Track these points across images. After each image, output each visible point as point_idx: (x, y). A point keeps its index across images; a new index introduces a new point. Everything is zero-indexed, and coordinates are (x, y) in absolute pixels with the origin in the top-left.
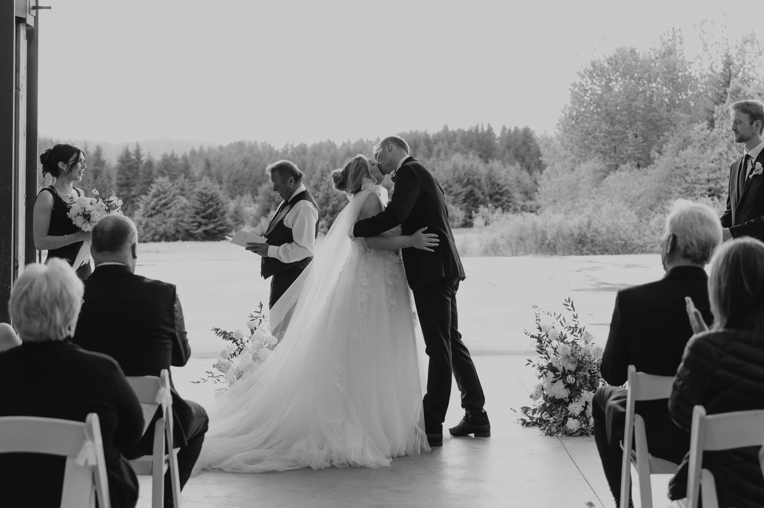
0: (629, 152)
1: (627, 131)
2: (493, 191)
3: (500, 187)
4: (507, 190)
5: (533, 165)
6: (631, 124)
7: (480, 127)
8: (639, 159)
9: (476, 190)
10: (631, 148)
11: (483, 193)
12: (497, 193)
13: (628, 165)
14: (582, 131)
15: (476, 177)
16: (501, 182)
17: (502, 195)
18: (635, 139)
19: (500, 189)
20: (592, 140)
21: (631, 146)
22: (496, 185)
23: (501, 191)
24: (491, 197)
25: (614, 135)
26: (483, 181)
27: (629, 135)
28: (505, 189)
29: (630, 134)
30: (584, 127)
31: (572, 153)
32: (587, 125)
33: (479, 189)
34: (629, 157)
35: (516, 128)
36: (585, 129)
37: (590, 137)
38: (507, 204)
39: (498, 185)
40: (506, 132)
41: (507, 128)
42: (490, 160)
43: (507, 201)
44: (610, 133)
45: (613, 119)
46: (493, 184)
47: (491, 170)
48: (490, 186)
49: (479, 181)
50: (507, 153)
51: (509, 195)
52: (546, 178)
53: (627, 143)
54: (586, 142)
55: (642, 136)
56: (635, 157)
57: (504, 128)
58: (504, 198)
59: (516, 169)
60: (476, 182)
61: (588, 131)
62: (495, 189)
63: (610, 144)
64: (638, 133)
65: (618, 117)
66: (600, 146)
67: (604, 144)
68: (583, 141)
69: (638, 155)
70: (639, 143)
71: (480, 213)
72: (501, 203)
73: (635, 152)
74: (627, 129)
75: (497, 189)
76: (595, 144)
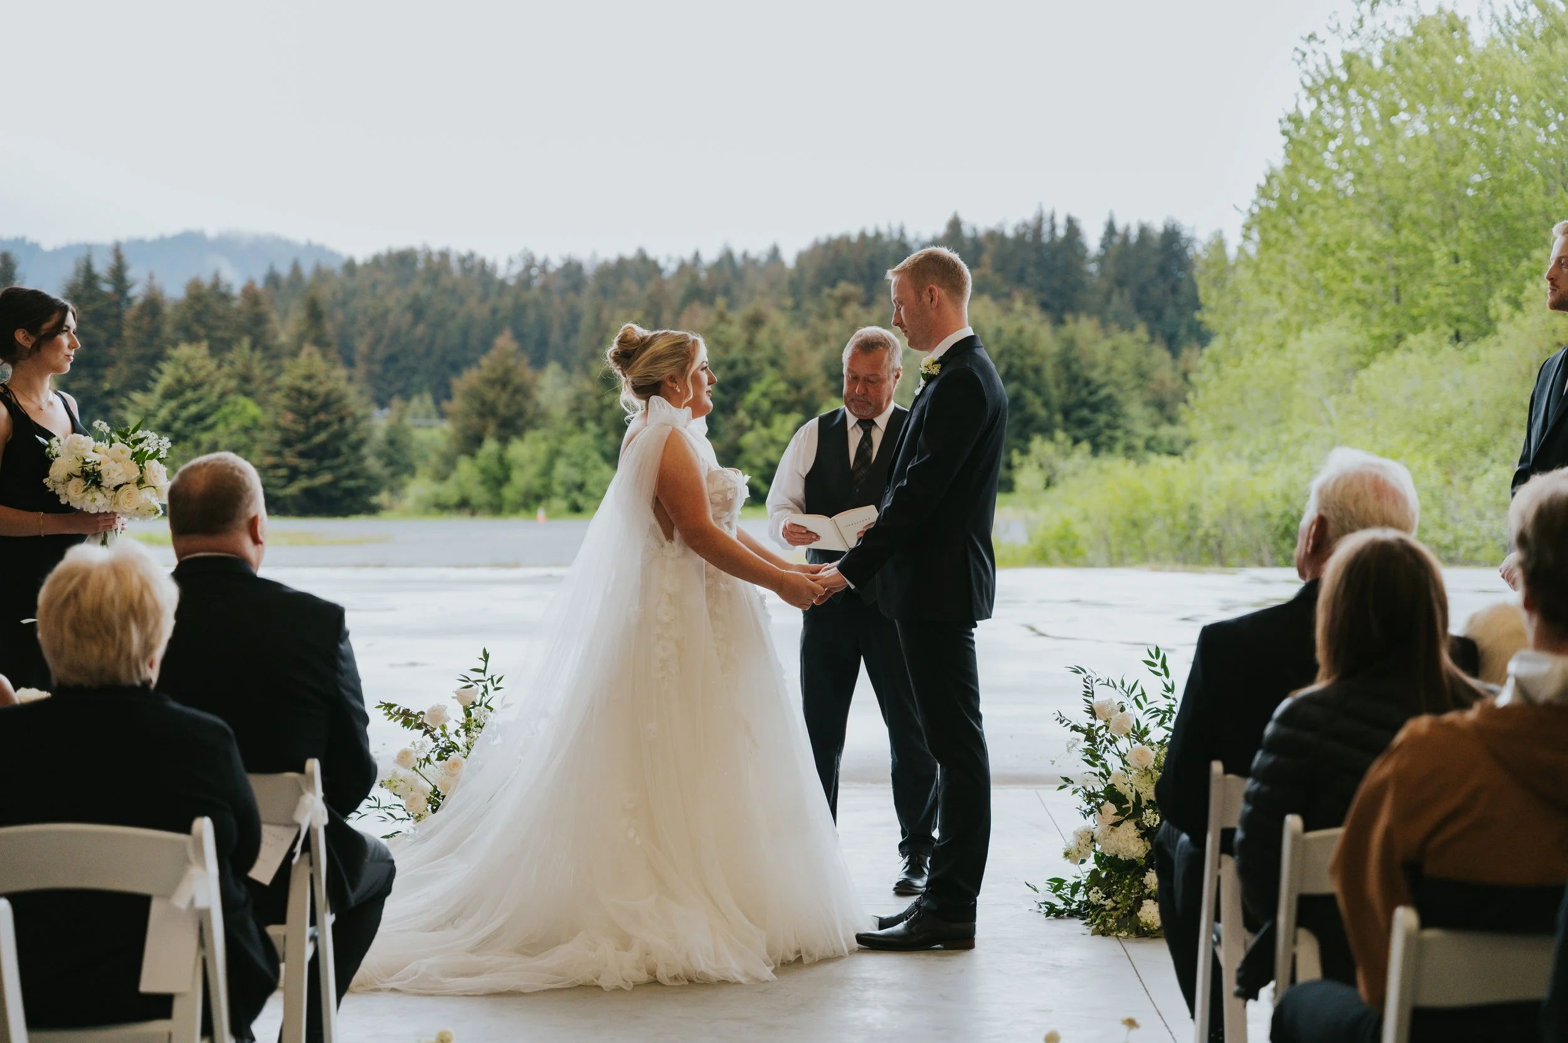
0: (1434, 302)
1: (1431, 246)
2: (1072, 399)
3: (1092, 387)
4: (1109, 397)
5: (1183, 331)
6: (1444, 226)
7: (1046, 227)
8: (1459, 319)
9: (1029, 395)
10: (1440, 290)
11: (1046, 404)
12: (1083, 404)
13: (1426, 336)
14: (1309, 246)
15: (1029, 361)
16: (1096, 375)
17: (1095, 408)
18: (1453, 267)
19: (1091, 393)
20: (1337, 268)
21: (1439, 284)
22: (1081, 382)
23: (1093, 399)
24: (1066, 412)
25: (1398, 256)
26: (1049, 372)
27: (1437, 255)
28: (1103, 393)
29: (1440, 254)
30: (1316, 235)
31: (1282, 302)
32: (1325, 228)
33: (1037, 391)
34: (1433, 313)
35: (1143, 230)
36: (1320, 240)
37: (1331, 261)
38: (1108, 432)
39: (1088, 383)
40: (1117, 240)
41: (1120, 226)
42: (1068, 317)
43: (1109, 426)
44: (1384, 251)
45: (1395, 213)
46: (1073, 379)
47: (1071, 343)
48: (1064, 386)
49: (1037, 370)
50: (1115, 298)
51: (1115, 409)
52: (1211, 366)
53: (1431, 277)
54: (1320, 275)
55: (1473, 257)
56: (1449, 315)
57: (1111, 229)
58: (1102, 418)
59: (1139, 341)
60: (1030, 375)
61: (1326, 245)
62: (1078, 392)
63: (1383, 279)
64: (1461, 251)
65: (1409, 208)
66: (1358, 284)
67: (1367, 280)
68: (1312, 271)
69: (1457, 310)
70: (1464, 277)
71: (1032, 457)
72: (1091, 429)
73: (1451, 300)
74: (1433, 240)
75: (1084, 393)
76: (1343, 280)
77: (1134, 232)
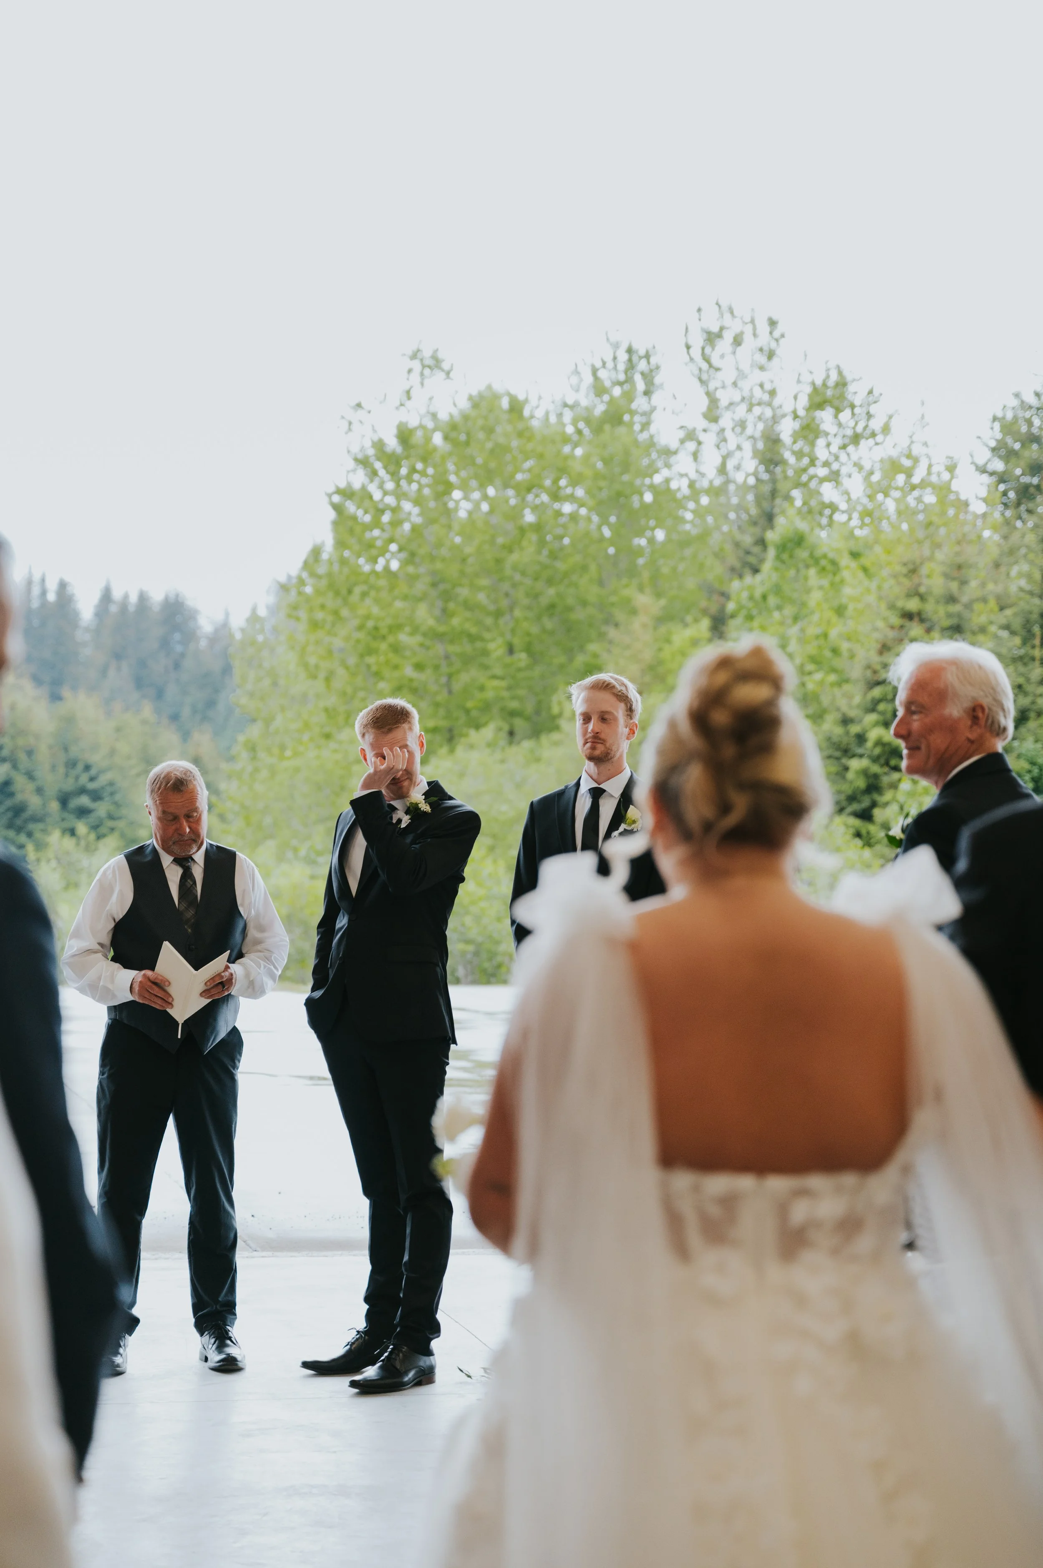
0: (489, 695)
1: (487, 635)
2: (69, 785)
3: (93, 772)
4: (111, 784)
5: (186, 712)
6: (498, 614)
7: (36, 591)
8: (513, 714)
9: (20, 782)
10: (496, 683)
11: (39, 791)
12: (82, 791)
13: (488, 732)
14: (361, 628)
15: (21, 742)
16: (97, 759)
17: (96, 796)
18: (508, 660)
19: (92, 779)
20: (391, 655)
21: (494, 677)
22: (80, 767)
23: (91, 786)
24: (64, 800)
25: (452, 642)
26: (44, 755)
27: (491, 646)
28: (103, 780)
29: (496, 648)
30: (368, 617)
31: (328, 686)
32: (375, 610)
33: (30, 776)
34: (486, 707)
35: (143, 598)
36: (370, 624)
37: (383, 646)
38: (110, 824)
39: (87, 768)
40: (113, 609)
41: (117, 594)
42: (66, 692)
43: (111, 817)
44: (439, 637)
45: (447, 596)
46: (71, 764)
47: (69, 720)
48: (61, 770)
49: (30, 753)
50: (112, 673)
51: (117, 797)
52: (244, 755)
53: (486, 667)
54: (371, 660)
55: (528, 649)
56: (502, 709)
57: (106, 597)
58: (101, 809)
59: (144, 722)
60: (22, 756)
61: (376, 628)
62: (77, 778)
63: (437, 668)
64: (517, 642)
65: (464, 592)
66: (409, 671)
67: (419, 667)
68: (362, 656)
69: (514, 705)
70: (519, 670)
71: (50, 853)
72: (92, 818)
73: (505, 694)
74: (488, 629)
75: (84, 779)
76: (396, 667)
77: (133, 599)
